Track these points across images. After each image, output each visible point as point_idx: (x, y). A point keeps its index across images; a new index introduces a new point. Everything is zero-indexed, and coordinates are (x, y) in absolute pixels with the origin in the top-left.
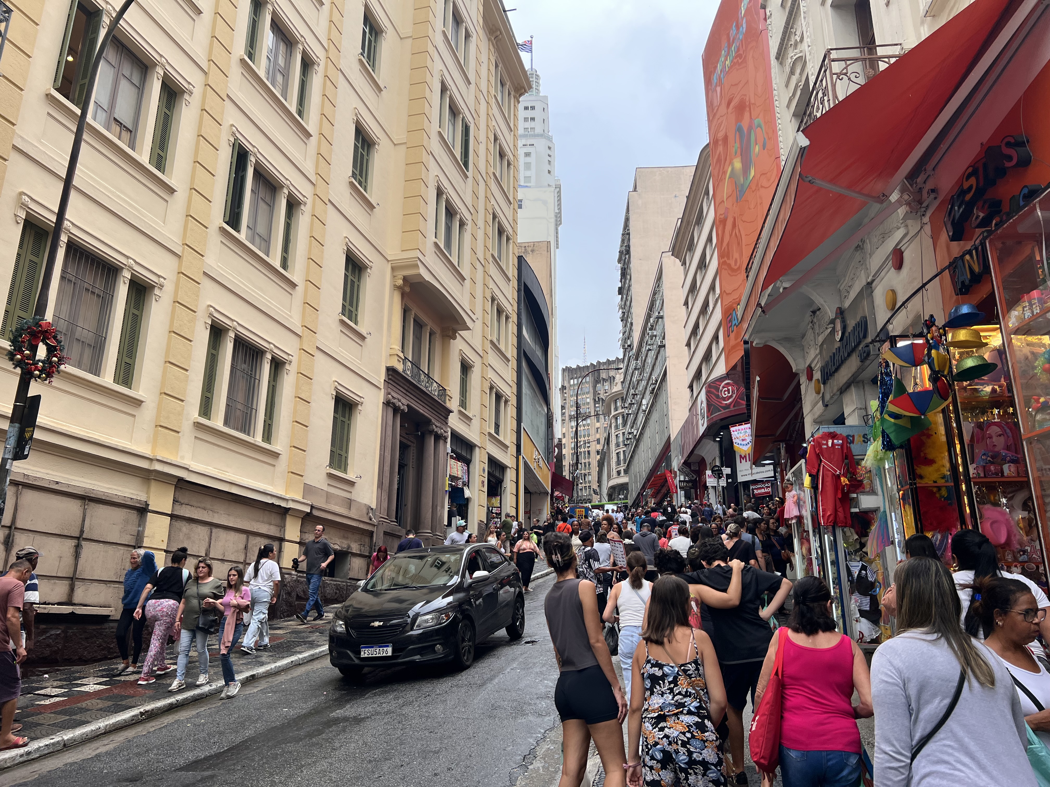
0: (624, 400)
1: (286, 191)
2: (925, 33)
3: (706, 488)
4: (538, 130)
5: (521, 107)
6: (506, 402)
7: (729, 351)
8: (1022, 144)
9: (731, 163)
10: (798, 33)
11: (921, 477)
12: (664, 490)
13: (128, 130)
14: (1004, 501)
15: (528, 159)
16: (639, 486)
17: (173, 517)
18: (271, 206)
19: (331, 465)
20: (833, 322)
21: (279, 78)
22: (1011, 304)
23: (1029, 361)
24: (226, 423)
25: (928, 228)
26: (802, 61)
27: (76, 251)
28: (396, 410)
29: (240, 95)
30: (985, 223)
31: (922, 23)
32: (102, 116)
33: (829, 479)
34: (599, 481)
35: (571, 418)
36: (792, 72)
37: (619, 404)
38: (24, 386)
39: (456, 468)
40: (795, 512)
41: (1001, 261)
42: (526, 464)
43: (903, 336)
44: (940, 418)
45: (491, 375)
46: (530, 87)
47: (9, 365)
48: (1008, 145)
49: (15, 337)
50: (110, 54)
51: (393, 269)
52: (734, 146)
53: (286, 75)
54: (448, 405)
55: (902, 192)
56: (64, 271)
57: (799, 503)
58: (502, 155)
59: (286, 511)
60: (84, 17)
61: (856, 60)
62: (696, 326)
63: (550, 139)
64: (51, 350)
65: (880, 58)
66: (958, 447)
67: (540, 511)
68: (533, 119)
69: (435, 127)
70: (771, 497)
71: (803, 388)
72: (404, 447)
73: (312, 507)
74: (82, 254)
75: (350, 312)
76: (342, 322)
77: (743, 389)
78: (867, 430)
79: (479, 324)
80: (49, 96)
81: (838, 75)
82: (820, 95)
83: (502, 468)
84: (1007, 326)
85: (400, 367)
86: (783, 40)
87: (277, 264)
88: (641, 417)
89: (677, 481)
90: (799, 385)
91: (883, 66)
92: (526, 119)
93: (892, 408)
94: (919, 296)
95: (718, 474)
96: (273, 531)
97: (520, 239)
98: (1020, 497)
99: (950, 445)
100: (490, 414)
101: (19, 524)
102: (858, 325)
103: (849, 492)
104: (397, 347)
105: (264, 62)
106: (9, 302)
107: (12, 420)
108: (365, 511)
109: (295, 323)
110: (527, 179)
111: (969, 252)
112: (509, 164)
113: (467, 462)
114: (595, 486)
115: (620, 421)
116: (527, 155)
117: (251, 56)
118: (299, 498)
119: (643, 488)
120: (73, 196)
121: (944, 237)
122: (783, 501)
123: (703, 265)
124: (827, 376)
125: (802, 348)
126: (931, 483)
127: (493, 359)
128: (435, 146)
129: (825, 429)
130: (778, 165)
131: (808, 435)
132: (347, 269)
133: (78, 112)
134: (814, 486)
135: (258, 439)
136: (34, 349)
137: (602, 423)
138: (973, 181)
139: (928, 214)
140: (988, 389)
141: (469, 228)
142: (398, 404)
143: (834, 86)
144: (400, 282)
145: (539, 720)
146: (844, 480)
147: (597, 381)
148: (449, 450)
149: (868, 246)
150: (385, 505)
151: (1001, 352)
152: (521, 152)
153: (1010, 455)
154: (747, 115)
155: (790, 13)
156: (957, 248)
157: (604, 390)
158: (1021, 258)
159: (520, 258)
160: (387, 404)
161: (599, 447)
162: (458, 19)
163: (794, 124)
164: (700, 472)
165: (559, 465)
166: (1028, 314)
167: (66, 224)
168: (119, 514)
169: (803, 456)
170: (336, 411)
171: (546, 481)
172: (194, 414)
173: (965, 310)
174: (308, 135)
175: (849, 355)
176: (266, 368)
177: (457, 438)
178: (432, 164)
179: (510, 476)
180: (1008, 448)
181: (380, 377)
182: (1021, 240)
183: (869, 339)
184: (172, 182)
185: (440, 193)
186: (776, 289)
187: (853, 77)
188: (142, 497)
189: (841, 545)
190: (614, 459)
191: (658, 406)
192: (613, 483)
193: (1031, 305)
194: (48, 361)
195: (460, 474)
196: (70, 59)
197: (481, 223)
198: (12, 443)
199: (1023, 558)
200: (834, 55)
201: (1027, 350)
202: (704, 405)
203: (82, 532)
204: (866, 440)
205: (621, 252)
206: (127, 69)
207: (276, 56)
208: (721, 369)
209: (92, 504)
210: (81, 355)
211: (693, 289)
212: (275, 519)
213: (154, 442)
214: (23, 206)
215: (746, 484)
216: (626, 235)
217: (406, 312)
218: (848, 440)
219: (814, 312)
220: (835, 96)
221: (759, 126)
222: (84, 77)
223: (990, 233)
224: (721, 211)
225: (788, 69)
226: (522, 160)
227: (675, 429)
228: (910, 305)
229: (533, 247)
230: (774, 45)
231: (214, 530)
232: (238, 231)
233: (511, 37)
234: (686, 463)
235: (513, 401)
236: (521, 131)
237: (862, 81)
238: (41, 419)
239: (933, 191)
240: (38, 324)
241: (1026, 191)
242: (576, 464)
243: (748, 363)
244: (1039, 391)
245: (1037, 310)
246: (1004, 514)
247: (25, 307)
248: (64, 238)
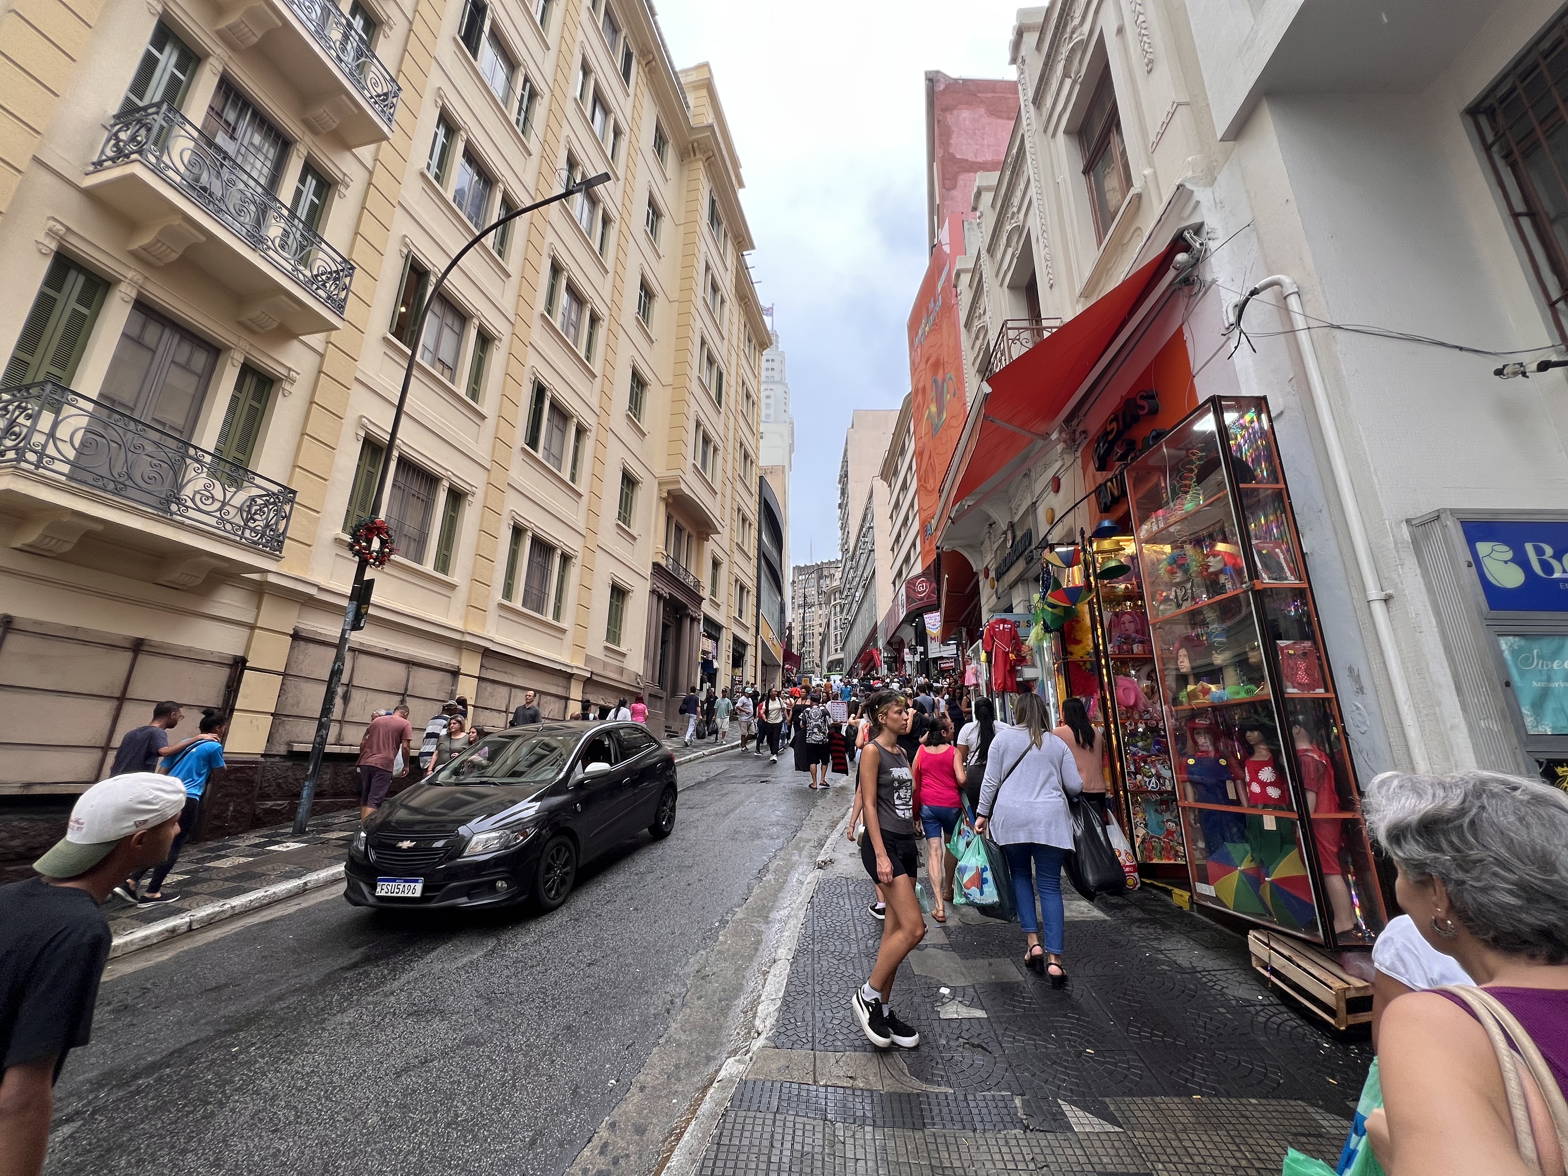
0: (841, 593)
1: (575, 420)
2: (1079, 309)
3: (904, 662)
4: (777, 378)
5: (764, 358)
6: (748, 592)
7: (924, 554)
8: (1152, 397)
9: (928, 407)
10: (982, 307)
11: (1071, 654)
12: (871, 664)
13: (449, 368)
14: (1133, 672)
15: (768, 401)
16: (852, 661)
17: (480, 678)
18: (563, 432)
19: (607, 640)
20: (1005, 533)
21: (572, 330)
22: (1142, 520)
23: (1155, 564)
24: (524, 605)
25: (1079, 461)
26: (984, 329)
27: (405, 464)
28: (660, 597)
29: (540, 342)
30: (1123, 458)
31: (1078, 302)
32: (428, 356)
33: (1000, 655)
34: (821, 657)
35: (799, 606)
36: (977, 338)
37: (837, 595)
38: (361, 571)
39: (707, 644)
40: (974, 681)
41: (1135, 486)
42: (763, 642)
43: (1060, 544)
44: (1086, 608)
45: (736, 570)
46: (771, 344)
47: (350, 555)
48: (1142, 397)
49: (355, 532)
50: (436, 307)
51: (659, 484)
52: (931, 394)
53: (577, 327)
54: (701, 594)
55: (1060, 432)
56: (395, 480)
57: (976, 674)
58: (748, 396)
59: (571, 676)
60: (415, 276)
61: (1026, 329)
62: (899, 535)
63: (786, 385)
64: (383, 543)
65: (1045, 328)
66: (1100, 631)
67: (774, 679)
68: (773, 369)
69: (695, 373)
70: (954, 670)
71: (981, 584)
72: (665, 627)
73: (592, 673)
74: (410, 467)
75: (625, 518)
76: (618, 525)
77: (934, 585)
78: (1031, 618)
79: (727, 529)
80: (385, 339)
81: (1013, 340)
82: (999, 355)
83: (744, 645)
84: (1139, 537)
85: (663, 563)
86: (970, 312)
87: (567, 478)
88: (855, 606)
89: (881, 657)
90: (978, 581)
91: (1046, 334)
92: (767, 369)
93: (1051, 600)
94: (1072, 513)
95: (914, 651)
96: (560, 692)
97: (762, 463)
98: (1146, 669)
99: (1094, 629)
100: (735, 601)
101: (355, 683)
102: (1024, 535)
103: (1015, 665)
104: (662, 547)
105: (560, 317)
106: (350, 504)
107: (351, 598)
108: (634, 677)
109: (581, 527)
110: (768, 416)
111: (1111, 480)
112: (753, 404)
113: (716, 640)
114: (817, 661)
115: (838, 609)
116: (768, 397)
117: (549, 312)
118: (583, 666)
119: (855, 663)
120: (403, 419)
121: (1092, 467)
122: (963, 673)
123: (904, 487)
124: (1000, 575)
125: (981, 553)
126: (1078, 658)
127: (738, 557)
128: (695, 387)
129: (997, 616)
130: (965, 411)
131: (984, 621)
132: (622, 483)
133: (409, 352)
134: (989, 661)
135: (549, 618)
136: (369, 541)
137: (824, 611)
138: (1114, 425)
139: (1080, 450)
140: (1123, 586)
141: (720, 453)
142: (662, 592)
143: (1009, 349)
144: (665, 495)
145: (771, 842)
146: (1012, 656)
147: (820, 577)
148: (702, 630)
149: (1033, 474)
150: (650, 673)
151: (1133, 558)
152: (763, 395)
153: (1138, 637)
154: (941, 371)
155: (976, 292)
156: (1101, 477)
157: (825, 584)
158: (1149, 485)
159: (761, 478)
160: (653, 592)
161: (821, 630)
162: (715, 288)
163: (978, 378)
164: (900, 651)
165: (789, 644)
166: (1155, 528)
167: (398, 442)
168: (438, 676)
169: (981, 637)
170: (612, 597)
171: (778, 655)
172: (498, 596)
173: (1106, 524)
174: (594, 376)
175: (1017, 559)
176: (557, 561)
177: (708, 621)
178: (692, 401)
179: (750, 652)
180: (1137, 632)
181: (648, 571)
182: (1151, 470)
183: (1033, 547)
184: (483, 411)
185: (698, 425)
186: (962, 506)
187: (1024, 342)
188: (456, 663)
189: (1009, 706)
190: (833, 639)
191: (868, 597)
192: (831, 658)
193: (1157, 521)
194: (381, 551)
195: (710, 649)
196: (403, 310)
197: (730, 449)
198: (350, 617)
199: (1147, 716)
200: (1009, 324)
201: (1154, 556)
202: (904, 597)
203: (406, 689)
204: (1029, 625)
205: (841, 476)
206: (449, 320)
207: (570, 313)
208: (918, 569)
209: (415, 668)
210: (408, 546)
211: (897, 506)
212: (562, 681)
213: (466, 619)
214: (363, 426)
215: (935, 660)
216: (845, 462)
217: (669, 518)
218: (1016, 625)
219: (991, 525)
220: (1010, 357)
221: (950, 379)
222: (415, 324)
223: (1127, 465)
224: (920, 445)
225: (973, 335)
226: (764, 401)
227: (881, 618)
228: (1065, 519)
229: (772, 470)
230: (963, 316)
231: (513, 690)
232: (537, 451)
233: (757, 304)
234: (889, 643)
235: (754, 591)
236: (763, 379)
237: (1030, 345)
238: (374, 599)
239: (1084, 432)
240: (373, 522)
241: (1154, 433)
242: (803, 644)
243: (939, 565)
244: (1162, 587)
245: (1162, 525)
246: (1133, 682)
247: (363, 507)
248: (395, 453)
